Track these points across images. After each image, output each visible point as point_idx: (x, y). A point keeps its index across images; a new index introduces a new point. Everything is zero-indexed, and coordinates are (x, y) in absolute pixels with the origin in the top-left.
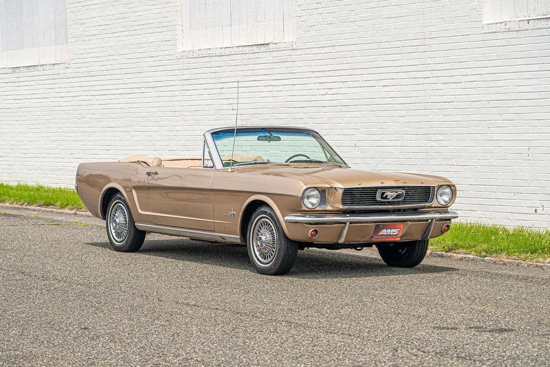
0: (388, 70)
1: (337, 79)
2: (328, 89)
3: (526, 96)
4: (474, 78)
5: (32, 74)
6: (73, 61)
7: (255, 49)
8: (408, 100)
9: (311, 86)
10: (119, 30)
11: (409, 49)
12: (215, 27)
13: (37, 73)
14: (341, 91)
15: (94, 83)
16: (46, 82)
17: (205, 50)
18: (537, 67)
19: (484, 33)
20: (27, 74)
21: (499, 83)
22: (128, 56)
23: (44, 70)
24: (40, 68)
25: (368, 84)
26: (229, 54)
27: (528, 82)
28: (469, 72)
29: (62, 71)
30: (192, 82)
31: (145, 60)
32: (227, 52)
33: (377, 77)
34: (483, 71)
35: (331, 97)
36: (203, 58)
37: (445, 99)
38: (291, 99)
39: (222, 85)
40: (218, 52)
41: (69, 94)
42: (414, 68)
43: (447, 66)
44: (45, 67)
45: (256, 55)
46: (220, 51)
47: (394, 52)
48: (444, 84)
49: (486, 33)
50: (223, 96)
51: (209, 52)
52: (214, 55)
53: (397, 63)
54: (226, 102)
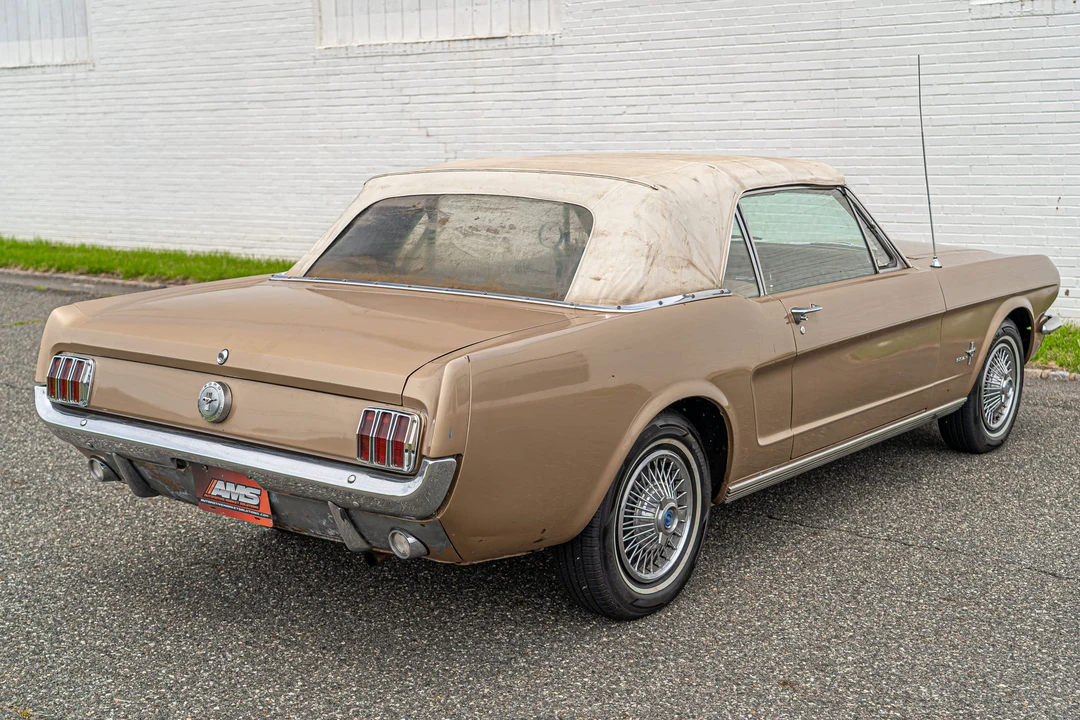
0: (756, 77)
1: (646, 91)
2: (628, 106)
3: (1060, 117)
4: (945, 89)
5: (21, 78)
6: (103, 62)
7: (478, 45)
8: (799, 123)
9: (591, 102)
10: (194, 15)
11: (804, 45)
12: (386, 12)
13: (31, 78)
14: (654, 109)
15: (146, 94)
16: (48, 91)
17: (373, 48)
19: (972, 20)
20: (12, 79)
21: (999, 98)
22: (213, 55)
23: (44, 73)
24: (36, 70)
25: (712, 98)
26: (422, 52)
29: (78, 75)
30: (343, 93)
31: (249, 60)
32: (419, 49)
33: (732, 88)
34: (964, 77)
35: (632, 118)
36: (369, 59)
37: (879, 120)
38: (549, 120)
39: (406, 99)
40: (397, 50)
41: (94, 110)
42: (814, 74)
43: (888, 71)
44: (47, 69)
45: (478, 54)
46: (402, 48)
47: (772, 49)
48: (877, 98)
49: (977, 19)
50: (407, 115)
51: (379, 49)
52: (390, 53)
53: (775, 67)
54: (415, 124)
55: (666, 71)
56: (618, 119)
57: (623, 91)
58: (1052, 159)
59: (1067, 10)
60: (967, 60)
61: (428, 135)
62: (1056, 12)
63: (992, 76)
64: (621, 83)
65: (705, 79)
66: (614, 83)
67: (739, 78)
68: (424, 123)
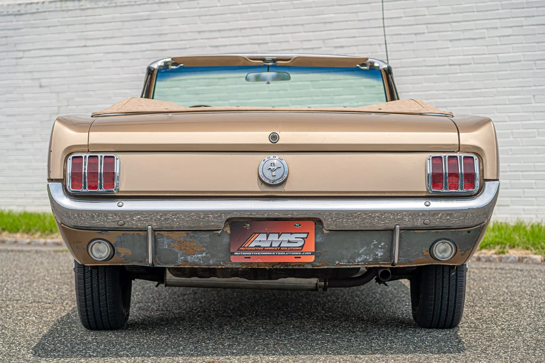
26: (35, 11)
37: (453, 59)
39: (20, 54)
43: (459, 17)
45: (89, 12)
48: (451, 41)
50: (20, 69)
52: (5, 13)
53: (361, 16)
61: (41, 86)
65: (300, 28)
67: (329, 26)
68: (36, 75)
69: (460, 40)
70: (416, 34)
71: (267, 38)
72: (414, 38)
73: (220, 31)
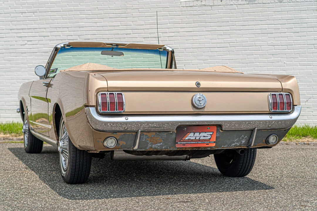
0: (90, 28)
1: (37, 34)
2: (28, 41)
3: (219, 45)
4: (173, 34)
9: (9, 39)
11: (111, 15)
14: (41, 42)
18: (228, 28)
19: (182, 7)
21: (195, 38)
27: (220, 37)
28: (167, 30)
33: (79, 33)
34: (180, 30)
35: (31, 46)
42: (116, 28)
43: (148, 27)
47: (97, 17)
48: (144, 38)
49: (184, 7)
53: (98, 24)
55: (48, 26)
56: (23, 47)
57: (26, 35)
58: (216, 61)
59: (219, 4)
60: (180, 23)
62: (215, 5)
63: (191, 29)
64: (24, 31)
65: (67, 29)
66: (21, 31)
67: (81, 29)
69: (149, 37)
70: (126, 34)
71: (49, 34)
72: (126, 36)
73: (22, 29)
